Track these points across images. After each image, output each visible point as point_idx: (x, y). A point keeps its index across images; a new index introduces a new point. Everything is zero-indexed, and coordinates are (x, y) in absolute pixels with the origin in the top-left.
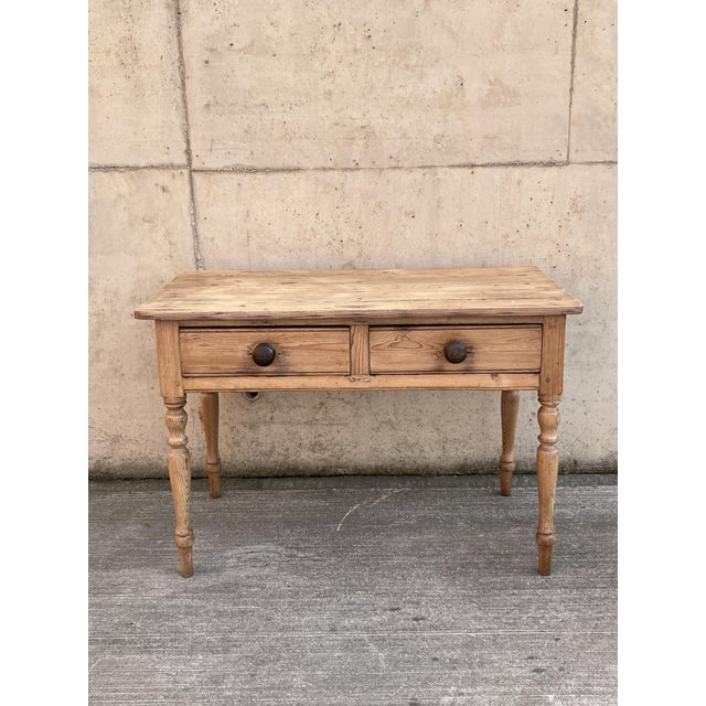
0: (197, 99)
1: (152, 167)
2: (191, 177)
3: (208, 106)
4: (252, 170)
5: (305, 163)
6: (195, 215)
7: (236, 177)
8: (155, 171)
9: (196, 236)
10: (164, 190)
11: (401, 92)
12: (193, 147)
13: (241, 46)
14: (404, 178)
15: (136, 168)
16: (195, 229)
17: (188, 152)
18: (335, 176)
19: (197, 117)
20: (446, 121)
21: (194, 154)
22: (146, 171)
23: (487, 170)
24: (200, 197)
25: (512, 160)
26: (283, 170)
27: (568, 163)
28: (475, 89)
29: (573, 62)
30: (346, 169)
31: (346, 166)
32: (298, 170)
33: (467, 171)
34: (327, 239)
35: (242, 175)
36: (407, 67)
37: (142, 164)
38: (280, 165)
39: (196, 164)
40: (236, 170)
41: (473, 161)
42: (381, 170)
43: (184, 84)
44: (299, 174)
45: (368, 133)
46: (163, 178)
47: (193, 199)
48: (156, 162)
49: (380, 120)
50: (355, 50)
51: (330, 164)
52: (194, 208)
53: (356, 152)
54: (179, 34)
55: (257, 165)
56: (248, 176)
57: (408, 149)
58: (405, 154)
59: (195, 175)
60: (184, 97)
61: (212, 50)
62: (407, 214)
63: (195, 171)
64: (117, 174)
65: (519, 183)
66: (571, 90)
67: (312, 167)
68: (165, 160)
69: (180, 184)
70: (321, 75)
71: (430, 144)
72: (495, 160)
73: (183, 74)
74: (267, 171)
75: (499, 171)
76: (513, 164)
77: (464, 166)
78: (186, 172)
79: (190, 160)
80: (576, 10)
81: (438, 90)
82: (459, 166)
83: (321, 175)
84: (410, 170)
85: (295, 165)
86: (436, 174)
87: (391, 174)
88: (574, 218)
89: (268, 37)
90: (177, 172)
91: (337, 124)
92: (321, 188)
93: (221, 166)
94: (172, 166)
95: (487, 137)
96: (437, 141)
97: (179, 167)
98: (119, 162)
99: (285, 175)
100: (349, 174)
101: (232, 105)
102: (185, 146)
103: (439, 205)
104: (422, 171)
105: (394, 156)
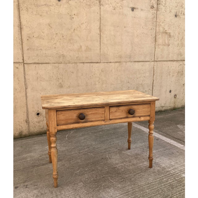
0: (25, 48)
1: (14, 63)
3: (28, 49)
4: (38, 63)
5: (50, 62)
6: (25, 74)
7: (35, 65)
9: (25, 78)
10: (17, 68)
11: (70, 48)
13: (36, 36)
14: (70, 65)
16: (25, 77)
17: (23, 59)
18: (57, 65)
19: (25, 51)
20: (78, 54)
21: (25, 60)
23: (86, 64)
24: (26, 69)
26: (45, 63)
27: (100, 62)
28: (84, 48)
29: (100, 44)
30: (59, 63)
32: (49, 63)
33: (83, 64)
34: (55, 78)
35: (36, 65)
36: (71, 43)
38: (45, 62)
39: (25, 62)
40: (35, 63)
41: (84, 62)
42: (66, 63)
43: (22, 44)
44: (49, 64)
45: (63, 56)
46: (17, 65)
47: (24, 70)
49: (66, 53)
50: (60, 39)
51: (56, 62)
52: (24, 72)
53: (61, 60)
54: (21, 33)
55: (40, 62)
56: (38, 65)
57: (71, 59)
58: (71, 60)
59: (25, 65)
60: (22, 47)
61: (29, 37)
62: (72, 72)
65: (92, 66)
66: (100, 49)
67: (52, 63)
68: (18, 61)
69: (21, 67)
70: (53, 44)
71: (76, 58)
72: (88, 62)
73: (22, 42)
74: (42, 64)
75: (88, 64)
76: (91, 63)
77: (82, 63)
78: (23, 64)
79: (23, 61)
80: (100, 34)
81: (77, 48)
82: (81, 63)
83: (53, 64)
84: (72, 63)
85: (48, 62)
86: (77, 64)
87: (68, 64)
88: (102, 73)
89: (42, 35)
90: (20, 64)
91: (57, 54)
92: (54, 67)
93: (31, 62)
94: (19, 63)
95: (86, 57)
96: (77, 58)
99: (46, 64)
100: (60, 64)
101: (34, 49)
102: (22, 58)
103: (78, 71)
104: (74, 64)
105: (69, 61)
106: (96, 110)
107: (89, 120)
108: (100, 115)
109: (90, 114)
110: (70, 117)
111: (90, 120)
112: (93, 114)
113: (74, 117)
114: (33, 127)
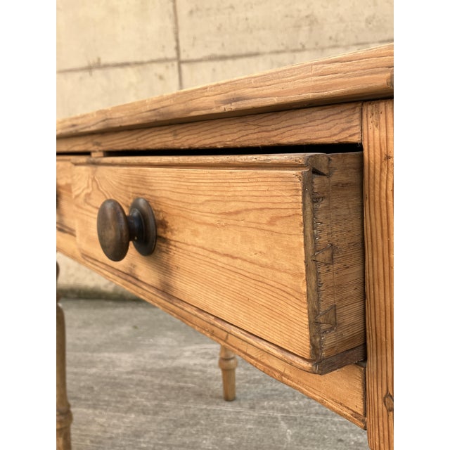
0: (184, 7)
1: (152, 61)
2: (179, 68)
3: (191, 12)
4: (223, 58)
5: (262, 49)
7: (212, 65)
8: (154, 65)
10: (161, 78)
12: (181, 44)
15: (141, 63)
17: (177, 48)
18: (286, 57)
20: (375, 4)
21: (182, 49)
22: (148, 65)
26: (246, 56)
30: (294, 51)
31: (293, 48)
32: (256, 54)
35: (216, 63)
37: (146, 60)
38: (244, 51)
39: (183, 57)
40: (211, 59)
42: (323, 49)
44: (258, 58)
45: (312, 21)
46: (159, 69)
48: (155, 57)
49: (321, 10)
51: (282, 48)
53: (303, 37)
55: (227, 52)
56: (220, 62)
57: (344, 31)
58: (342, 35)
59: (183, 65)
60: (175, 8)
63: (182, 62)
67: (268, 51)
68: (162, 55)
69: (172, 73)
71: (363, 25)
74: (234, 57)
78: (176, 64)
79: (178, 54)
83: (275, 57)
84: (346, 47)
85: (252, 49)
87: (331, 50)
90: (169, 64)
91: (287, 16)
93: (199, 56)
94: (166, 60)
96: (368, 22)
97: (171, 60)
100: (297, 55)
101: (208, 9)
102: (174, 44)
105: (334, 37)
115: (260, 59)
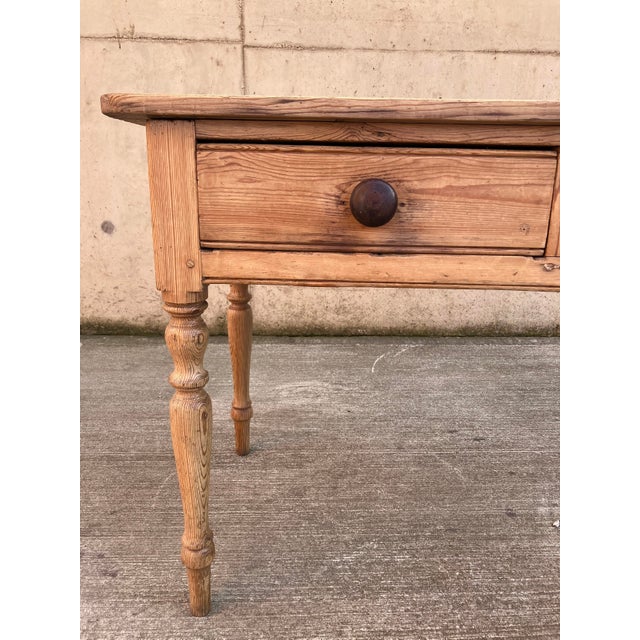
1: (208, 40)
2: (243, 52)
4: (299, 48)
5: (348, 43)
6: (245, 88)
7: (285, 54)
8: (210, 45)
10: (218, 64)
12: (247, 23)
14: (434, 61)
15: (193, 41)
17: (242, 27)
18: (373, 57)
20: (476, 7)
21: (247, 30)
22: (202, 44)
23: (508, 57)
24: (250, 72)
25: (530, 48)
26: (327, 49)
30: (383, 50)
31: (383, 47)
33: (491, 57)
35: (290, 52)
37: (199, 38)
38: (325, 44)
39: (248, 41)
40: (284, 47)
41: (496, 47)
42: (415, 52)
44: (342, 53)
45: (406, 16)
46: (217, 51)
47: (244, 74)
48: (211, 36)
49: (418, 5)
51: (369, 45)
52: (245, 83)
53: (394, 34)
55: (304, 42)
56: (296, 53)
57: (440, 33)
58: (437, 38)
59: (247, 51)
62: (435, 95)
63: (248, 46)
64: (175, 45)
65: (535, 70)
67: (354, 46)
68: (220, 34)
69: (233, 59)
71: (460, 29)
72: (516, 48)
74: (313, 49)
75: (518, 58)
76: (532, 52)
77: (488, 52)
78: (239, 47)
79: (243, 35)
82: (484, 51)
83: (361, 55)
84: (440, 53)
85: (338, 44)
86: (463, 58)
87: (423, 55)
90: (231, 47)
91: (379, 6)
92: (360, 68)
93: (270, 42)
94: (227, 41)
95: (510, 25)
96: (466, 26)
97: (233, 42)
98: (177, 34)
99: (329, 53)
100: (386, 55)
102: (239, 21)
103: (463, 88)
104: (451, 55)
105: (427, 39)
106: (490, 169)
107: (424, 238)
108: (517, 208)
109: (438, 192)
110: (291, 201)
111: (435, 239)
112: (464, 192)
113: (320, 203)
114: (267, 304)
115: (344, 54)
